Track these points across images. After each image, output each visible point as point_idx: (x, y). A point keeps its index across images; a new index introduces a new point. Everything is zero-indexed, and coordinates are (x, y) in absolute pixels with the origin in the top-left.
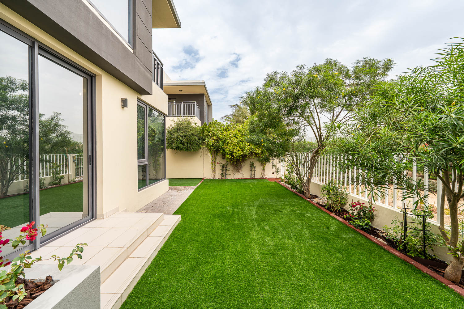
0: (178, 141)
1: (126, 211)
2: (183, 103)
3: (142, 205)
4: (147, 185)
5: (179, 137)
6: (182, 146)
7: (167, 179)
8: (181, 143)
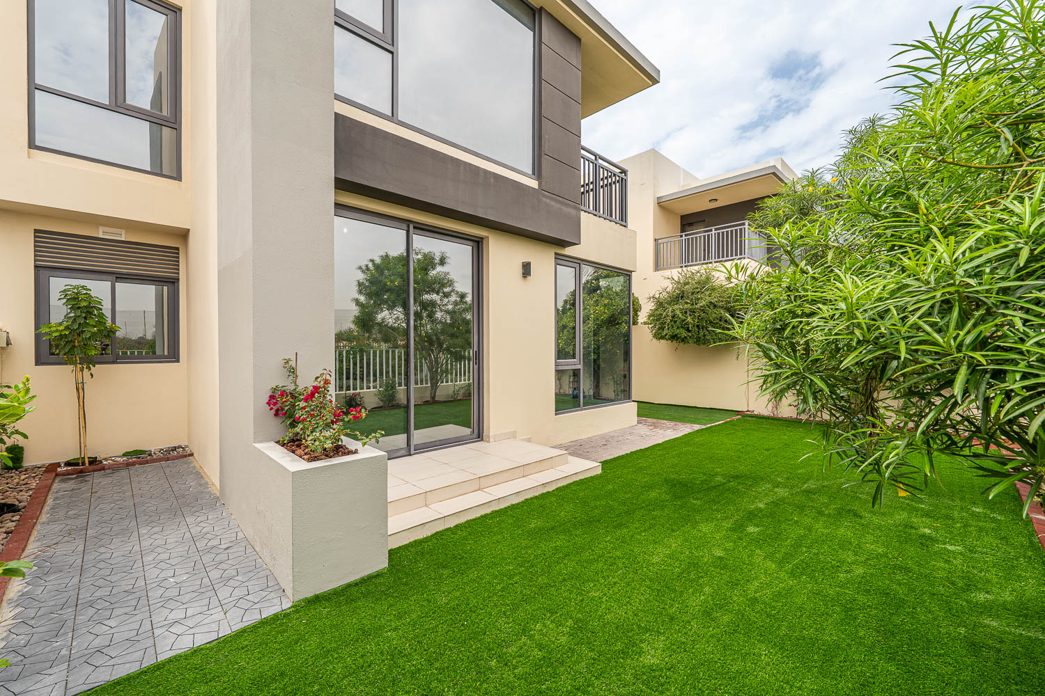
0: (676, 322)
1: (529, 440)
2: (713, 230)
3: (566, 439)
4: (579, 407)
5: (678, 312)
6: (684, 333)
7: (633, 401)
8: (682, 327)
